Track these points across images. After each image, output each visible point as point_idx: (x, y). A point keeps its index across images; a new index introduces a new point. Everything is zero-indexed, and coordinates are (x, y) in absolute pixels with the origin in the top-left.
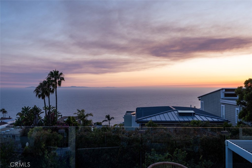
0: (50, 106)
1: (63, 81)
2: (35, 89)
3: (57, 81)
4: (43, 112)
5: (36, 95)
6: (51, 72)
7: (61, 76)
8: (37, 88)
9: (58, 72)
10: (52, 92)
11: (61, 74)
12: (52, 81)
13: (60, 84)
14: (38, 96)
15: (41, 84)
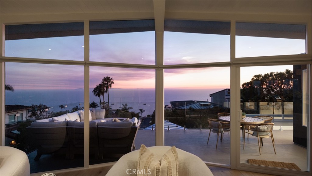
0: (104, 102)
1: (112, 85)
2: (93, 90)
3: (109, 84)
4: (99, 106)
5: (94, 94)
6: (105, 78)
7: (111, 81)
8: (95, 89)
9: (109, 77)
10: (106, 92)
11: (111, 79)
12: (106, 84)
13: (111, 87)
14: (95, 95)
15: (97, 86)
